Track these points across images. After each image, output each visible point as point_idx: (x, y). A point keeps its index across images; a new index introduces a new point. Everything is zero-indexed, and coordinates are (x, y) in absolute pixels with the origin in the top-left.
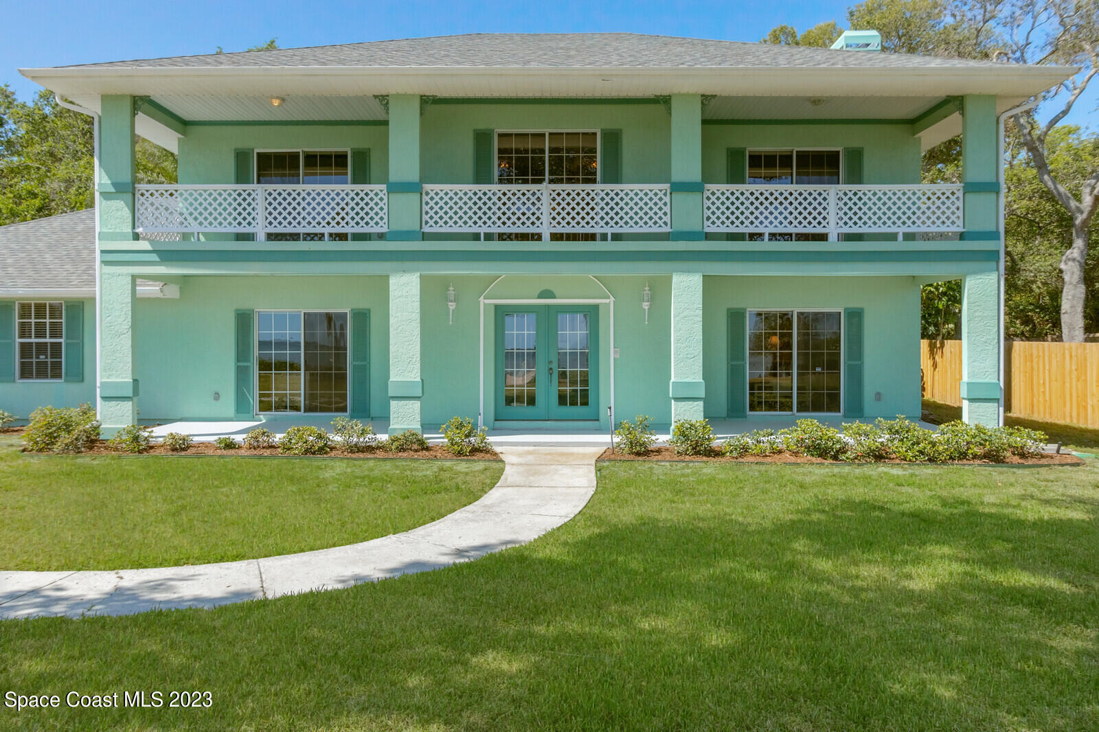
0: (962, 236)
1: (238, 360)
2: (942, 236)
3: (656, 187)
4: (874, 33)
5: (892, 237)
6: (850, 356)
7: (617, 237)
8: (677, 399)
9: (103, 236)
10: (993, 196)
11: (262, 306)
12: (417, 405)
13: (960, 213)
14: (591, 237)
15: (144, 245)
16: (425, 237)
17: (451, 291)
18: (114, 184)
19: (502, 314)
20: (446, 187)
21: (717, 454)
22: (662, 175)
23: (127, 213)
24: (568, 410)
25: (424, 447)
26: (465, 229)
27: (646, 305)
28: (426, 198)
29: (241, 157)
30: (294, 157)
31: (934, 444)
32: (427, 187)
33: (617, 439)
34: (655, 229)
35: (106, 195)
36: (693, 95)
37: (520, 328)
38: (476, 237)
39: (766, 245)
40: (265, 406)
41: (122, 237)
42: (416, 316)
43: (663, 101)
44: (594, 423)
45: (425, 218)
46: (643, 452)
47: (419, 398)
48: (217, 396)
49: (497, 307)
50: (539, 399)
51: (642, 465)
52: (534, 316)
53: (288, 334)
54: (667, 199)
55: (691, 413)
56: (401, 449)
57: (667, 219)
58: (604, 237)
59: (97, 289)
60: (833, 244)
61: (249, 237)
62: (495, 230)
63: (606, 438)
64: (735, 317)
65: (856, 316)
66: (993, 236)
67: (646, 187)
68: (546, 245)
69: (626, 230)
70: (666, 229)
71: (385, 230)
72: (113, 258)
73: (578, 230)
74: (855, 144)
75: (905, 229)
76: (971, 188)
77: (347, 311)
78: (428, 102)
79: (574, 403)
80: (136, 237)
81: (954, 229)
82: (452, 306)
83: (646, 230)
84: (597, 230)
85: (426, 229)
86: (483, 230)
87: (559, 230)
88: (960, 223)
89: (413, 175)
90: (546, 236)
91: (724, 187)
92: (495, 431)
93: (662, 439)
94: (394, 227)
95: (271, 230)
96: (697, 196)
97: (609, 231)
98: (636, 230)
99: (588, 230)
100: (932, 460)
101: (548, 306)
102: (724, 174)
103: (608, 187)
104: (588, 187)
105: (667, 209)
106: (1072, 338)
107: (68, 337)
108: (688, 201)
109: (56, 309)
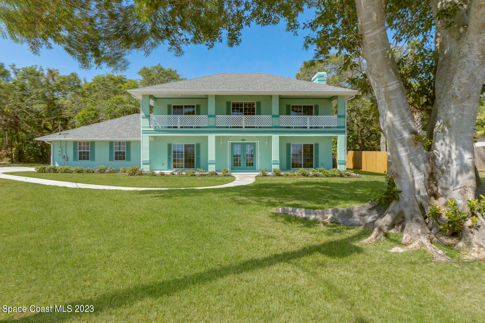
0: (337, 127)
1: (168, 156)
2: (334, 127)
3: (269, 116)
4: (325, 73)
5: (322, 127)
6: (315, 155)
7: (260, 127)
8: (273, 164)
9: (143, 127)
10: (344, 118)
11: (174, 143)
12: (214, 165)
13: (337, 122)
14: (254, 127)
15: (153, 129)
16: (217, 127)
17: (221, 140)
18: (146, 115)
19: (233, 144)
20: (221, 116)
21: (282, 176)
22: (270, 113)
23: (148, 121)
24: (249, 167)
25: (216, 174)
26: (225, 125)
27: (267, 143)
28: (216, 118)
29: (169, 106)
30: (182, 106)
31: (328, 173)
32: (217, 116)
33: (260, 173)
34: (268, 126)
35: (143, 118)
36: (277, 95)
37: (237, 148)
38: (227, 127)
39: (293, 129)
40: (175, 167)
41: (147, 127)
42: (214, 145)
43: (271, 97)
44: (254, 170)
45: (216, 123)
46: (265, 175)
48: (163, 165)
49: (232, 143)
50: (242, 164)
51: (265, 178)
52: (240, 145)
53: (180, 149)
54: (271, 119)
55: (277, 167)
56: (212, 175)
57: (271, 123)
58: (257, 127)
59: (141, 138)
60: (308, 129)
61: (176, 127)
62: (232, 126)
63: (258, 173)
64: (288, 146)
65: (317, 145)
66: (344, 127)
67: (266, 116)
68: (244, 129)
69: (262, 126)
70: (271, 126)
71: (207, 126)
72: (145, 132)
73: (251, 126)
74: (317, 104)
76: (339, 117)
77: (195, 144)
78: (217, 97)
79: (250, 165)
80: (150, 127)
82: (221, 143)
83: (266, 126)
84: (255, 126)
85: (216, 125)
86: (229, 126)
87: (247, 126)
88: (337, 124)
89: (213, 113)
90: (244, 127)
91: (286, 116)
92: (232, 172)
93: (269, 173)
94: (209, 125)
95: (181, 126)
96: (278, 118)
97: (258, 126)
98: (264, 126)
99: (253, 126)
100: (328, 176)
101: (244, 143)
102: (285, 113)
103: (258, 116)
104: (253, 116)
105: (271, 121)
106: (383, 150)
107: (127, 150)
108: (276, 119)
109: (124, 143)
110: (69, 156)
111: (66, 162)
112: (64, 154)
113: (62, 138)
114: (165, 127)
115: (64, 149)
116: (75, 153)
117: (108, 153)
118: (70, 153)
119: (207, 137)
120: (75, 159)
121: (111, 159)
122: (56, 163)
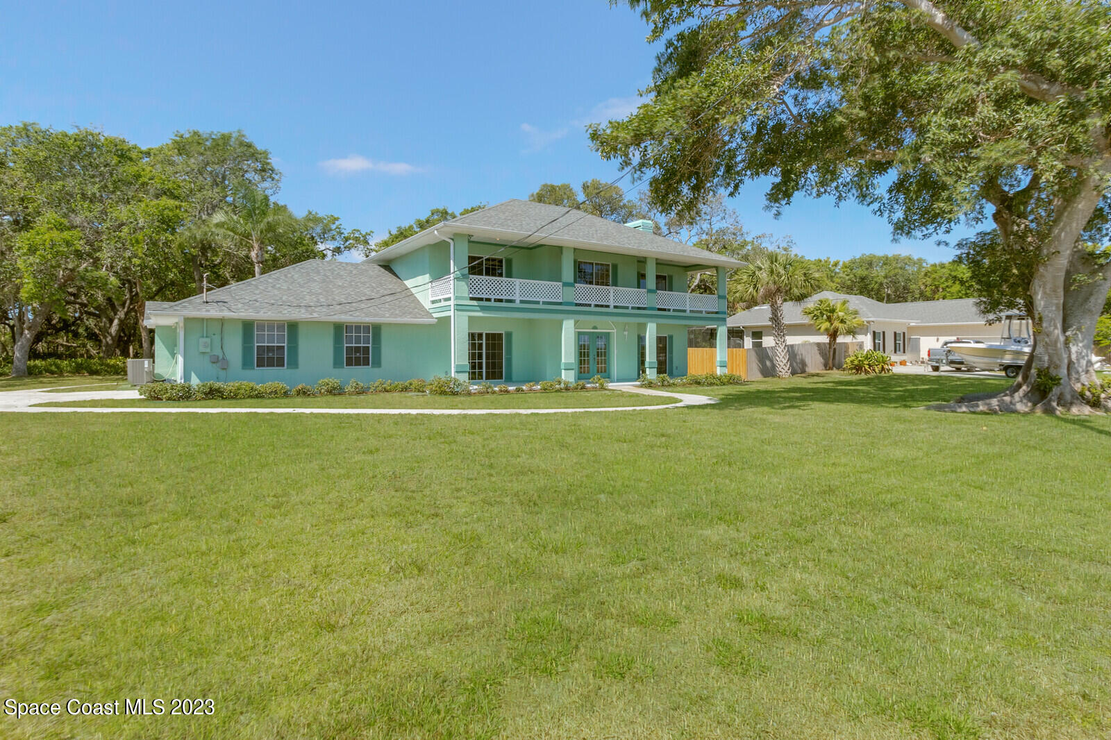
0: (718, 313)
5: (702, 312)
7: (633, 308)
13: (717, 305)
16: (576, 305)
18: (462, 274)
20: (581, 285)
23: (466, 287)
26: (587, 302)
27: (626, 333)
28: (575, 289)
34: (643, 306)
35: (457, 279)
37: (584, 341)
39: (672, 313)
41: (464, 298)
42: (573, 336)
45: (574, 297)
47: (573, 370)
49: (578, 333)
50: (591, 370)
57: (646, 302)
59: (452, 321)
61: (513, 301)
62: (596, 303)
65: (671, 338)
66: (725, 313)
69: (635, 305)
70: (646, 306)
71: (561, 301)
72: (460, 308)
73: (621, 305)
76: (720, 297)
77: (503, 332)
79: (602, 371)
80: (470, 299)
81: (715, 310)
83: (640, 306)
85: (575, 301)
86: (593, 303)
87: (615, 304)
88: (717, 308)
89: (571, 279)
91: (663, 292)
94: (565, 300)
95: (521, 298)
96: (654, 295)
97: (630, 306)
99: (624, 305)
101: (594, 332)
103: (629, 289)
104: (624, 289)
105: (646, 298)
107: (373, 344)
108: (652, 296)
109: (367, 328)
110: (228, 357)
111: (222, 373)
112: (218, 352)
113: (213, 312)
115: (217, 338)
116: (247, 349)
117: (331, 349)
118: (234, 348)
120: (246, 364)
121: (337, 364)
122: (193, 375)
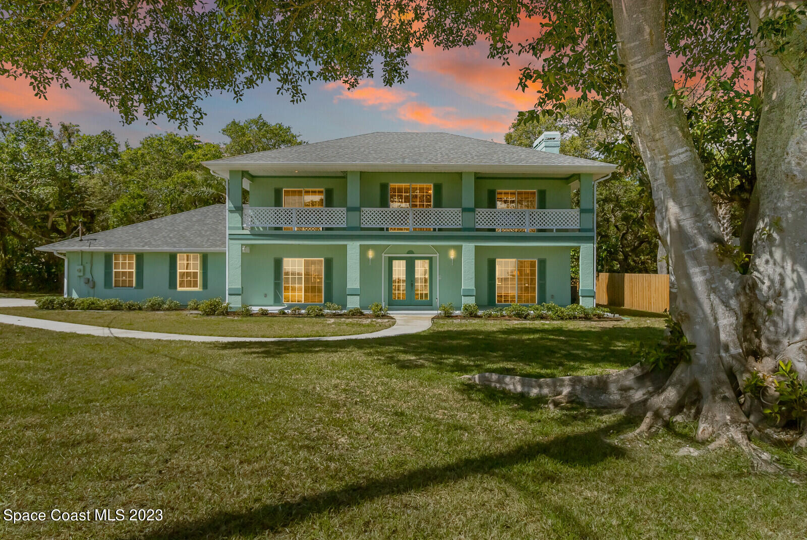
0: (579, 230)
1: (275, 280)
2: (573, 230)
3: (456, 210)
4: (557, 133)
5: (552, 230)
6: (540, 279)
7: (440, 230)
8: (464, 296)
9: (230, 228)
10: (591, 214)
12: (358, 298)
13: (578, 221)
14: (430, 230)
15: (247, 232)
16: (363, 229)
17: (370, 251)
18: (235, 207)
19: (391, 260)
20: (370, 209)
21: (480, 317)
22: (458, 205)
23: (240, 218)
24: (419, 301)
25: (362, 314)
26: (378, 226)
27: (452, 257)
28: (362, 213)
29: (277, 192)
30: (300, 192)
31: (562, 312)
32: (363, 209)
33: (439, 312)
34: (456, 227)
35: (231, 211)
36: (471, 173)
37: (399, 266)
38: (382, 229)
39: (501, 234)
40: (286, 300)
41: (238, 228)
42: (358, 261)
43: (460, 175)
44: (430, 306)
45: (362, 221)
46: (450, 316)
47: (358, 295)
48: (266, 296)
49: (389, 257)
51: (449, 321)
52: (405, 261)
53: (296, 269)
54: (460, 215)
55: (471, 301)
56: (353, 315)
57: (460, 222)
58: (435, 230)
59: (227, 249)
60: (527, 233)
61: (290, 229)
62: (390, 226)
63: (436, 312)
64: (491, 263)
65: (543, 262)
66: (591, 230)
67: (452, 210)
68: (411, 233)
69: (444, 227)
70: (460, 227)
71: (345, 226)
72: (233, 237)
73: (424, 227)
74: (542, 188)
75: (556, 227)
76: (583, 211)
77: (323, 258)
78: (363, 175)
79: (421, 298)
80: (243, 228)
81: (576, 227)
82: (371, 257)
83: (452, 227)
84: (432, 227)
85: (362, 226)
86: (385, 226)
87: (416, 227)
88: (578, 225)
89: (357, 204)
90: (411, 229)
91: (487, 210)
92: (389, 309)
93: (457, 312)
94: (349, 225)
95: (299, 226)
96: (473, 213)
97: (437, 227)
98: (448, 227)
99: (428, 227)
100: (562, 319)
101: (411, 257)
102: (486, 205)
103: (436, 209)
104: (428, 209)
105: (460, 218)
106: (662, 272)
107: (201, 269)
108: (469, 215)
109: (195, 257)
110: (96, 279)
111: (91, 291)
112: (88, 276)
113: (85, 248)
114: (270, 228)
115: (88, 266)
116: (107, 274)
117: (168, 274)
118: (99, 273)
119: (346, 246)
120: (107, 285)
121: (171, 286)
122: (74, 292)
